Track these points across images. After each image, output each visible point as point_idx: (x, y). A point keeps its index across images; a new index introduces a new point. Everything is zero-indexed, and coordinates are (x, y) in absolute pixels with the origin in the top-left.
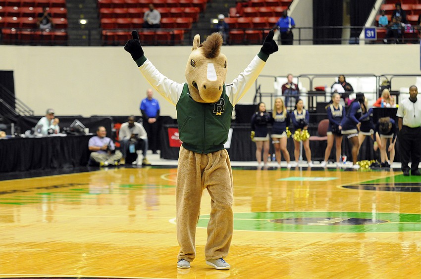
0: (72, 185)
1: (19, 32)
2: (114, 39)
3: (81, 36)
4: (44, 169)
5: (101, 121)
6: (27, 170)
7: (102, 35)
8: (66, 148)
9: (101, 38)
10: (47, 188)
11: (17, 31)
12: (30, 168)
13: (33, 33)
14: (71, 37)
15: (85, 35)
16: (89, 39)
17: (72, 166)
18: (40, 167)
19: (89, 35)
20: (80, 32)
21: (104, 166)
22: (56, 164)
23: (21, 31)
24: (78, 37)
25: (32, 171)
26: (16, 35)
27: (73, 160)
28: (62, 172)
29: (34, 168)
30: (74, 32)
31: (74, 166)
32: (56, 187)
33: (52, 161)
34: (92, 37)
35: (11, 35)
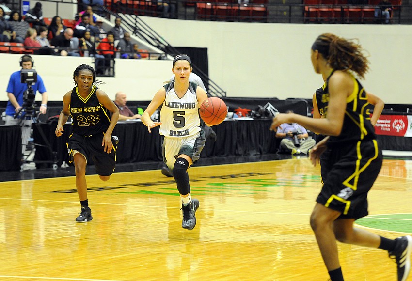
0: (251, 174)
1: (214, 7)
2: (317, 16)
3: (282, 11)
4: (227, 156)
5: (296, 104)
6: (208, 157)
7: (304, 11)
8: (252, 134)
9: (304, 14)
10: (222, 177)
11: (212, 6)
12: (212, 155)
13: (230, 8)
14: (271, 13)
15: (286, 11)
16: (290, 16)
17: (259, 153)
18: (223, 154)
19: (290, 11)
20: (281, 8)
21: (296, 154)
22: (240, 150)
23: (216, 5)
24: (279, 13)
25: (214, 158)
26: (212, 10)
27: (260, 146)
28: (247, 160)
29: (216, 155)
30: (275, 7)
31: (261, 153)
32: (232, 176)
33: (236, 148)
34: (293, 14)
35: (205, 10)
